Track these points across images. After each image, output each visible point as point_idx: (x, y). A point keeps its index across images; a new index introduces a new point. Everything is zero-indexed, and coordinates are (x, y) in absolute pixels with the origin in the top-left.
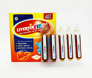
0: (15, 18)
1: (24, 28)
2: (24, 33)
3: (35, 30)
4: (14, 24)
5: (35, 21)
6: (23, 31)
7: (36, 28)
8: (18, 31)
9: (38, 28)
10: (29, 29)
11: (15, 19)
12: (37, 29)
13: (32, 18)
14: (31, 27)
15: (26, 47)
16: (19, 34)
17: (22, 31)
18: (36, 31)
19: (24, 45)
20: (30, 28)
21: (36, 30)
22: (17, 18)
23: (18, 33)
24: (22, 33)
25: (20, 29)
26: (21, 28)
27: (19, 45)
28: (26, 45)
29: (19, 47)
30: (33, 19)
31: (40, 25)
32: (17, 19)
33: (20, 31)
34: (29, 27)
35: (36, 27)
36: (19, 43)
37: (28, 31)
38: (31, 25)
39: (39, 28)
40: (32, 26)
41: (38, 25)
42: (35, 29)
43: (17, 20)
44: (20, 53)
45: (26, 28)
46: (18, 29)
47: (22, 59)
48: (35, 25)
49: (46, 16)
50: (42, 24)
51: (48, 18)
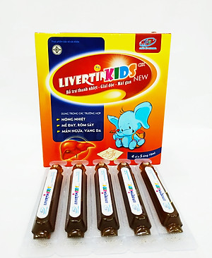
0: (54, 48)
1: (78, 77)
2: (80, 90)
3: (109, 83)
4: (51, 66)
5: (109, 56)
6: (75, 87)
7: (111, 78)
8: (61, 86)
9: (116, 77)
10: (92, 81)
11: (54, 52)
12: (114, 79)
15: (82, 128)
16: (65, 93)
17: (72, 84)
18: (113, 85)
19: (80, 122)
20: (95, 78)
21: (112, 82)
22: (59, 47)
23: (63, 91)
24: (73, 91)
25: (66, 79)
26: (71, 78)
27: (64, 123)
28: (83, 122)
29: (64, 128)
30: (106, 52)
31: (124, 69)
32: (58, 50)
33: (67, 85)
35: (113, 75)
36: (64, 117)
37: (90, 86)
38: (97, 67)
39: (119, 79)
40: (102, 70)
41: (117, 69)
42: (109, 80)
43: (60, 52)
44: (66, 143)
45: (85, 76)
46: (61, 80)
47: (74, 159)
48: (109, 68)
49: (143, 42)
50: (129, 65)
51: (147, 48)
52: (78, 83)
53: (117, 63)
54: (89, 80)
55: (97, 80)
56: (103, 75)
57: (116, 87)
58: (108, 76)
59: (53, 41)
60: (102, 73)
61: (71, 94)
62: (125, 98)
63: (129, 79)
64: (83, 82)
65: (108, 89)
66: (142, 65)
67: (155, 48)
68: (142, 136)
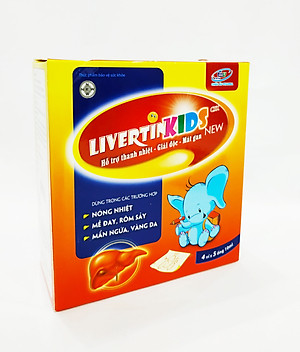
0: (83, 86)
1: (122, 135)
2: (124, 157)
3: (169, 141)
4: (77, 119)
5: (170, 98)
6: (118, 151)
7: (174, 133)
8: (93, 152)
10: (144, 139)
11: (83, 93)
12: (177, 134)
13: (160, 84)
14: (153, 127)
15: (127, 225)
16: (100, 165)
18: (175, 144)
19: (123, 214)
21: (175, 139)
22: (91, 85)
23: (95, 161)
24: (113, 161)
25: (102, 140)
26: (110, 137)
27: (96, 220)
28: (129, 214)
29: (96, 231)
30: (166, 90)
32: (89, 90)
34: (144, 130)
35: (176, 127)
36: (96, 209)
38: (152, 116)
39: (185, 133)
40: (159, 121)
41: (181, 118)
42: (171, 137)
43: (92, 94)
44: (100, 257)
46: (93, 143)
47: (112, 285)
48: (171, 117)
49: (216, 75)
50: (198, 110)
51: (221, 84)
52: (121, 144)
53: (181, 108)
54: (140, 138)
55: (153, 137)
56: (162, 127)
57: (181, 146)
58: (169, 129)
59: (80, 75)
60: (159, 125)
61: (110, 166)
62: (194, 163)
63: (198, 132)
64: (130, 143)
65: (170, 150)
66: (215, 109)
67: (232, 84)
68: (215, 220)
